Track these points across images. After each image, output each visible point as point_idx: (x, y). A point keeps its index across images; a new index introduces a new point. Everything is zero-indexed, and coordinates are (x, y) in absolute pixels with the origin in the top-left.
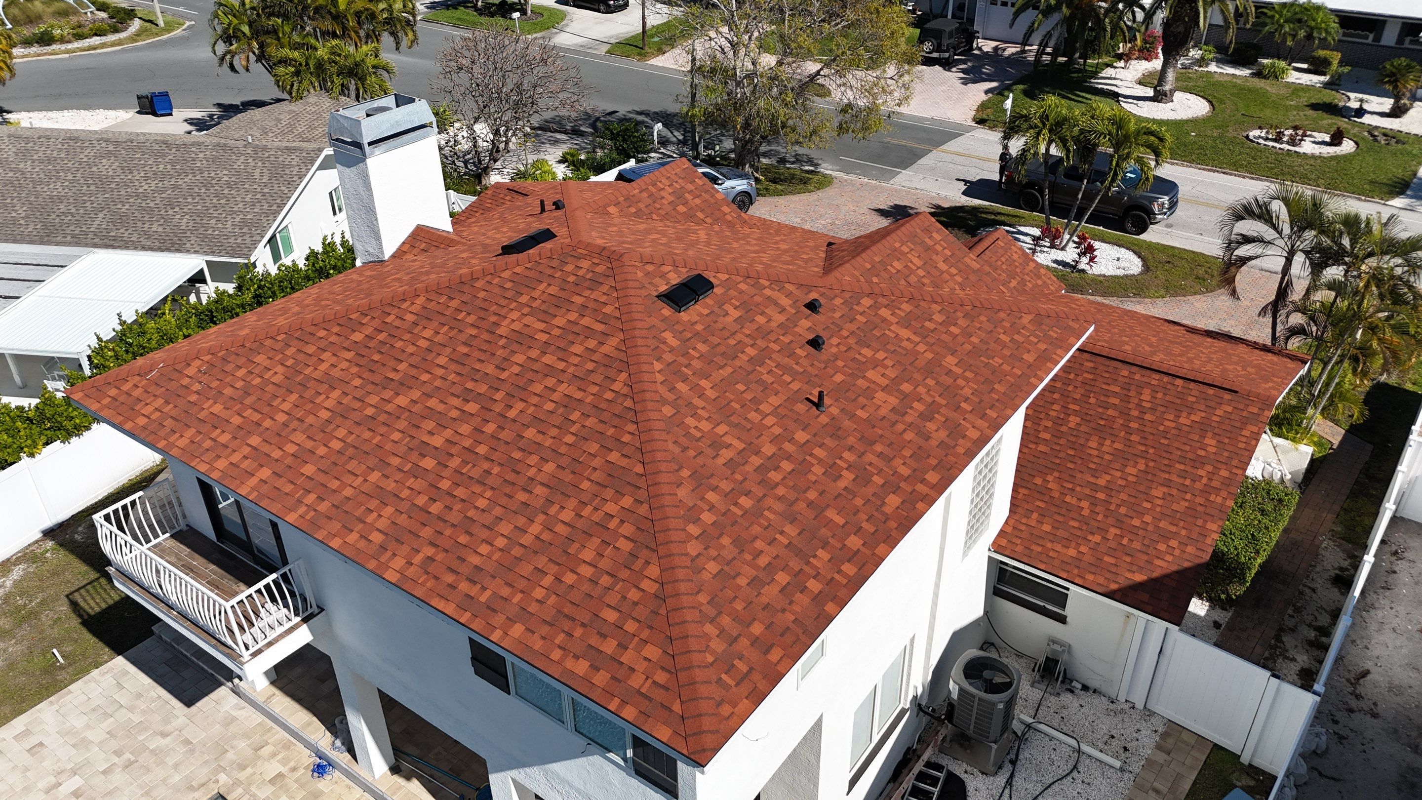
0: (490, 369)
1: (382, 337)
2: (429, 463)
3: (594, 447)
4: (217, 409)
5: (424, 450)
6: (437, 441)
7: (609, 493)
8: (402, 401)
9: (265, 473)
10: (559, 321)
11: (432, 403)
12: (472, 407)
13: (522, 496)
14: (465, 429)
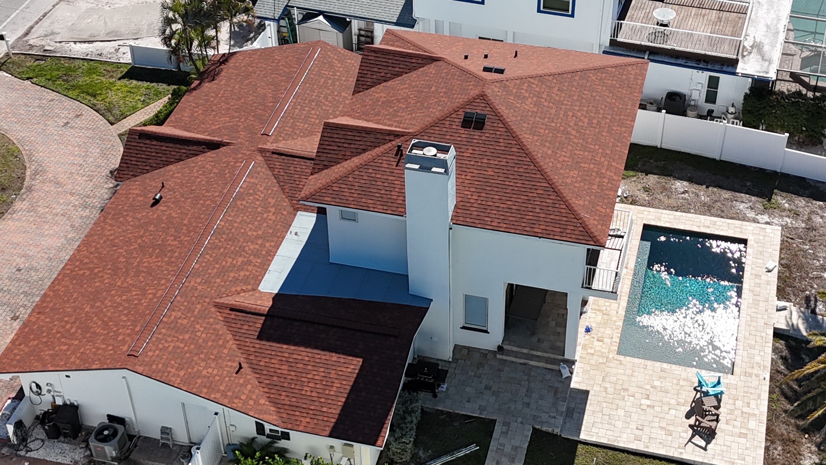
0: (553, 111)
1: (547, 144)
2: (595, 121)
3: (575, 83)
4: (595, 187)
5: (590, 123)
6: (586, 121)
7: (589, 79)
8: (574, 132)
9: (614, 164)
10: (527, 95)
11: (572, 124)
12: (570, 114)
13: (597, 98)
14: (579, 114)
